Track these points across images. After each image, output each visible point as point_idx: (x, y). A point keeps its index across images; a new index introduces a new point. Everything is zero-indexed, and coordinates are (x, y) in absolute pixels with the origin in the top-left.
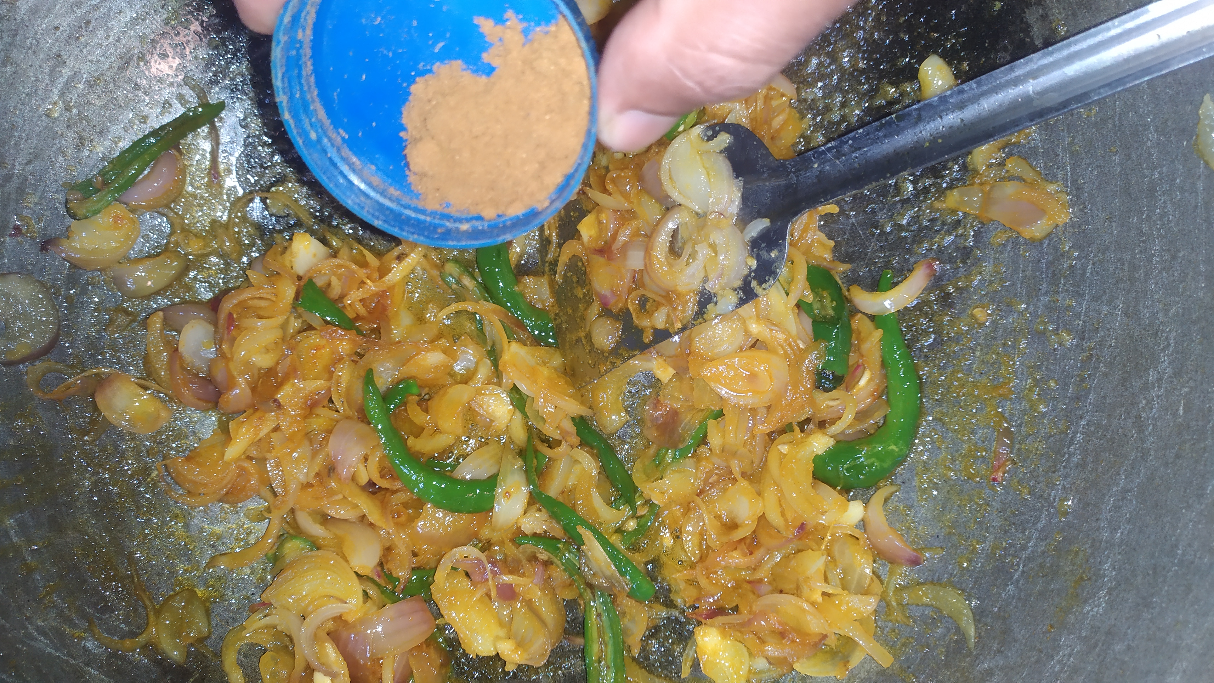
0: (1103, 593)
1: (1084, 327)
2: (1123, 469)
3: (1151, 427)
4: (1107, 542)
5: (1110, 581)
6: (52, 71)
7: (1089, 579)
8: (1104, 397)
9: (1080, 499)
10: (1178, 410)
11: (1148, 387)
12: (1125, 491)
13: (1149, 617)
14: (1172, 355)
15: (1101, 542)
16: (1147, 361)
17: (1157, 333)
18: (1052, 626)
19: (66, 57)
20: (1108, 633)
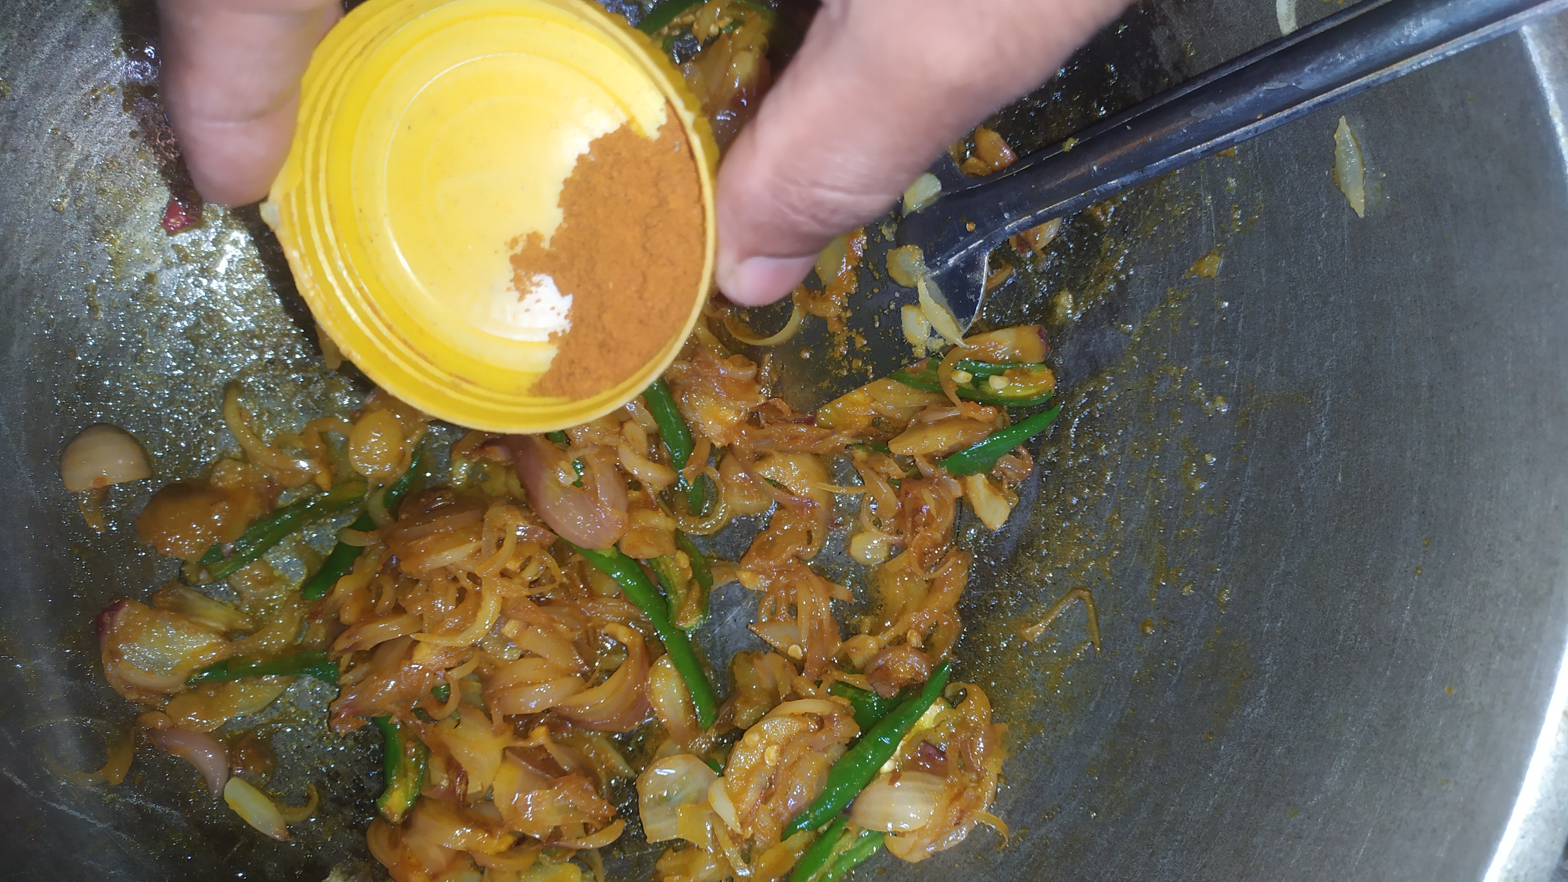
0: (1263, 692)
1: (1239, 389)
2: (1283, 549)
3: (1310, 500)
4: (1267, 633)
5: (1270, 677)
6: (58, 156)
7: (1250, 677)
8: (1262, 469)
9: (1240, 588)
10: (1336, 477)
11: (1307, 454)
12: (1287, 573)
13: (1310, 713)
14: (1328, 414)
15: (1261, 634)
16: (1303, 424)
17: (1312, 391)
18: (1211, 734)
19: (73, 139)
20: (1269, 736)
